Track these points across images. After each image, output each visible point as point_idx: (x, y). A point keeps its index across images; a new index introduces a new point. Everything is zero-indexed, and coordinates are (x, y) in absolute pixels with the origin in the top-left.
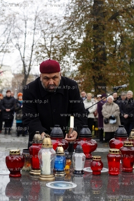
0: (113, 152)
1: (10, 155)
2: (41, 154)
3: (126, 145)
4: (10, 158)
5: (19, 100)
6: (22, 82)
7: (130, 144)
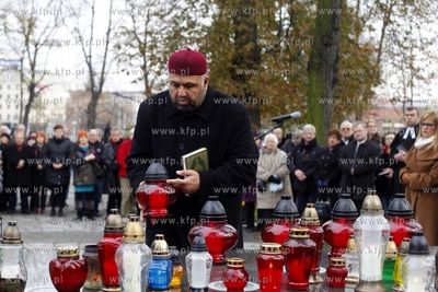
0: (269, 249)
1: (59, 258)
2: (121, 254)
3: (294, 236)
4: (58, 264)
5: (81, 146)
6: (86, 107)
7: (303, 233)
